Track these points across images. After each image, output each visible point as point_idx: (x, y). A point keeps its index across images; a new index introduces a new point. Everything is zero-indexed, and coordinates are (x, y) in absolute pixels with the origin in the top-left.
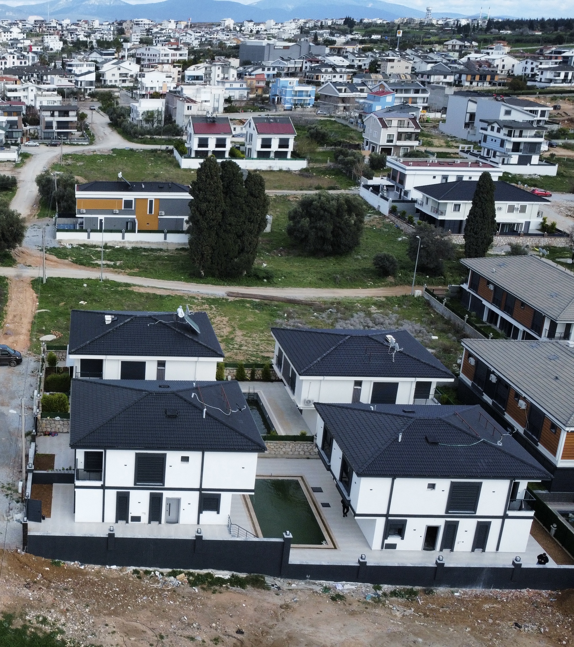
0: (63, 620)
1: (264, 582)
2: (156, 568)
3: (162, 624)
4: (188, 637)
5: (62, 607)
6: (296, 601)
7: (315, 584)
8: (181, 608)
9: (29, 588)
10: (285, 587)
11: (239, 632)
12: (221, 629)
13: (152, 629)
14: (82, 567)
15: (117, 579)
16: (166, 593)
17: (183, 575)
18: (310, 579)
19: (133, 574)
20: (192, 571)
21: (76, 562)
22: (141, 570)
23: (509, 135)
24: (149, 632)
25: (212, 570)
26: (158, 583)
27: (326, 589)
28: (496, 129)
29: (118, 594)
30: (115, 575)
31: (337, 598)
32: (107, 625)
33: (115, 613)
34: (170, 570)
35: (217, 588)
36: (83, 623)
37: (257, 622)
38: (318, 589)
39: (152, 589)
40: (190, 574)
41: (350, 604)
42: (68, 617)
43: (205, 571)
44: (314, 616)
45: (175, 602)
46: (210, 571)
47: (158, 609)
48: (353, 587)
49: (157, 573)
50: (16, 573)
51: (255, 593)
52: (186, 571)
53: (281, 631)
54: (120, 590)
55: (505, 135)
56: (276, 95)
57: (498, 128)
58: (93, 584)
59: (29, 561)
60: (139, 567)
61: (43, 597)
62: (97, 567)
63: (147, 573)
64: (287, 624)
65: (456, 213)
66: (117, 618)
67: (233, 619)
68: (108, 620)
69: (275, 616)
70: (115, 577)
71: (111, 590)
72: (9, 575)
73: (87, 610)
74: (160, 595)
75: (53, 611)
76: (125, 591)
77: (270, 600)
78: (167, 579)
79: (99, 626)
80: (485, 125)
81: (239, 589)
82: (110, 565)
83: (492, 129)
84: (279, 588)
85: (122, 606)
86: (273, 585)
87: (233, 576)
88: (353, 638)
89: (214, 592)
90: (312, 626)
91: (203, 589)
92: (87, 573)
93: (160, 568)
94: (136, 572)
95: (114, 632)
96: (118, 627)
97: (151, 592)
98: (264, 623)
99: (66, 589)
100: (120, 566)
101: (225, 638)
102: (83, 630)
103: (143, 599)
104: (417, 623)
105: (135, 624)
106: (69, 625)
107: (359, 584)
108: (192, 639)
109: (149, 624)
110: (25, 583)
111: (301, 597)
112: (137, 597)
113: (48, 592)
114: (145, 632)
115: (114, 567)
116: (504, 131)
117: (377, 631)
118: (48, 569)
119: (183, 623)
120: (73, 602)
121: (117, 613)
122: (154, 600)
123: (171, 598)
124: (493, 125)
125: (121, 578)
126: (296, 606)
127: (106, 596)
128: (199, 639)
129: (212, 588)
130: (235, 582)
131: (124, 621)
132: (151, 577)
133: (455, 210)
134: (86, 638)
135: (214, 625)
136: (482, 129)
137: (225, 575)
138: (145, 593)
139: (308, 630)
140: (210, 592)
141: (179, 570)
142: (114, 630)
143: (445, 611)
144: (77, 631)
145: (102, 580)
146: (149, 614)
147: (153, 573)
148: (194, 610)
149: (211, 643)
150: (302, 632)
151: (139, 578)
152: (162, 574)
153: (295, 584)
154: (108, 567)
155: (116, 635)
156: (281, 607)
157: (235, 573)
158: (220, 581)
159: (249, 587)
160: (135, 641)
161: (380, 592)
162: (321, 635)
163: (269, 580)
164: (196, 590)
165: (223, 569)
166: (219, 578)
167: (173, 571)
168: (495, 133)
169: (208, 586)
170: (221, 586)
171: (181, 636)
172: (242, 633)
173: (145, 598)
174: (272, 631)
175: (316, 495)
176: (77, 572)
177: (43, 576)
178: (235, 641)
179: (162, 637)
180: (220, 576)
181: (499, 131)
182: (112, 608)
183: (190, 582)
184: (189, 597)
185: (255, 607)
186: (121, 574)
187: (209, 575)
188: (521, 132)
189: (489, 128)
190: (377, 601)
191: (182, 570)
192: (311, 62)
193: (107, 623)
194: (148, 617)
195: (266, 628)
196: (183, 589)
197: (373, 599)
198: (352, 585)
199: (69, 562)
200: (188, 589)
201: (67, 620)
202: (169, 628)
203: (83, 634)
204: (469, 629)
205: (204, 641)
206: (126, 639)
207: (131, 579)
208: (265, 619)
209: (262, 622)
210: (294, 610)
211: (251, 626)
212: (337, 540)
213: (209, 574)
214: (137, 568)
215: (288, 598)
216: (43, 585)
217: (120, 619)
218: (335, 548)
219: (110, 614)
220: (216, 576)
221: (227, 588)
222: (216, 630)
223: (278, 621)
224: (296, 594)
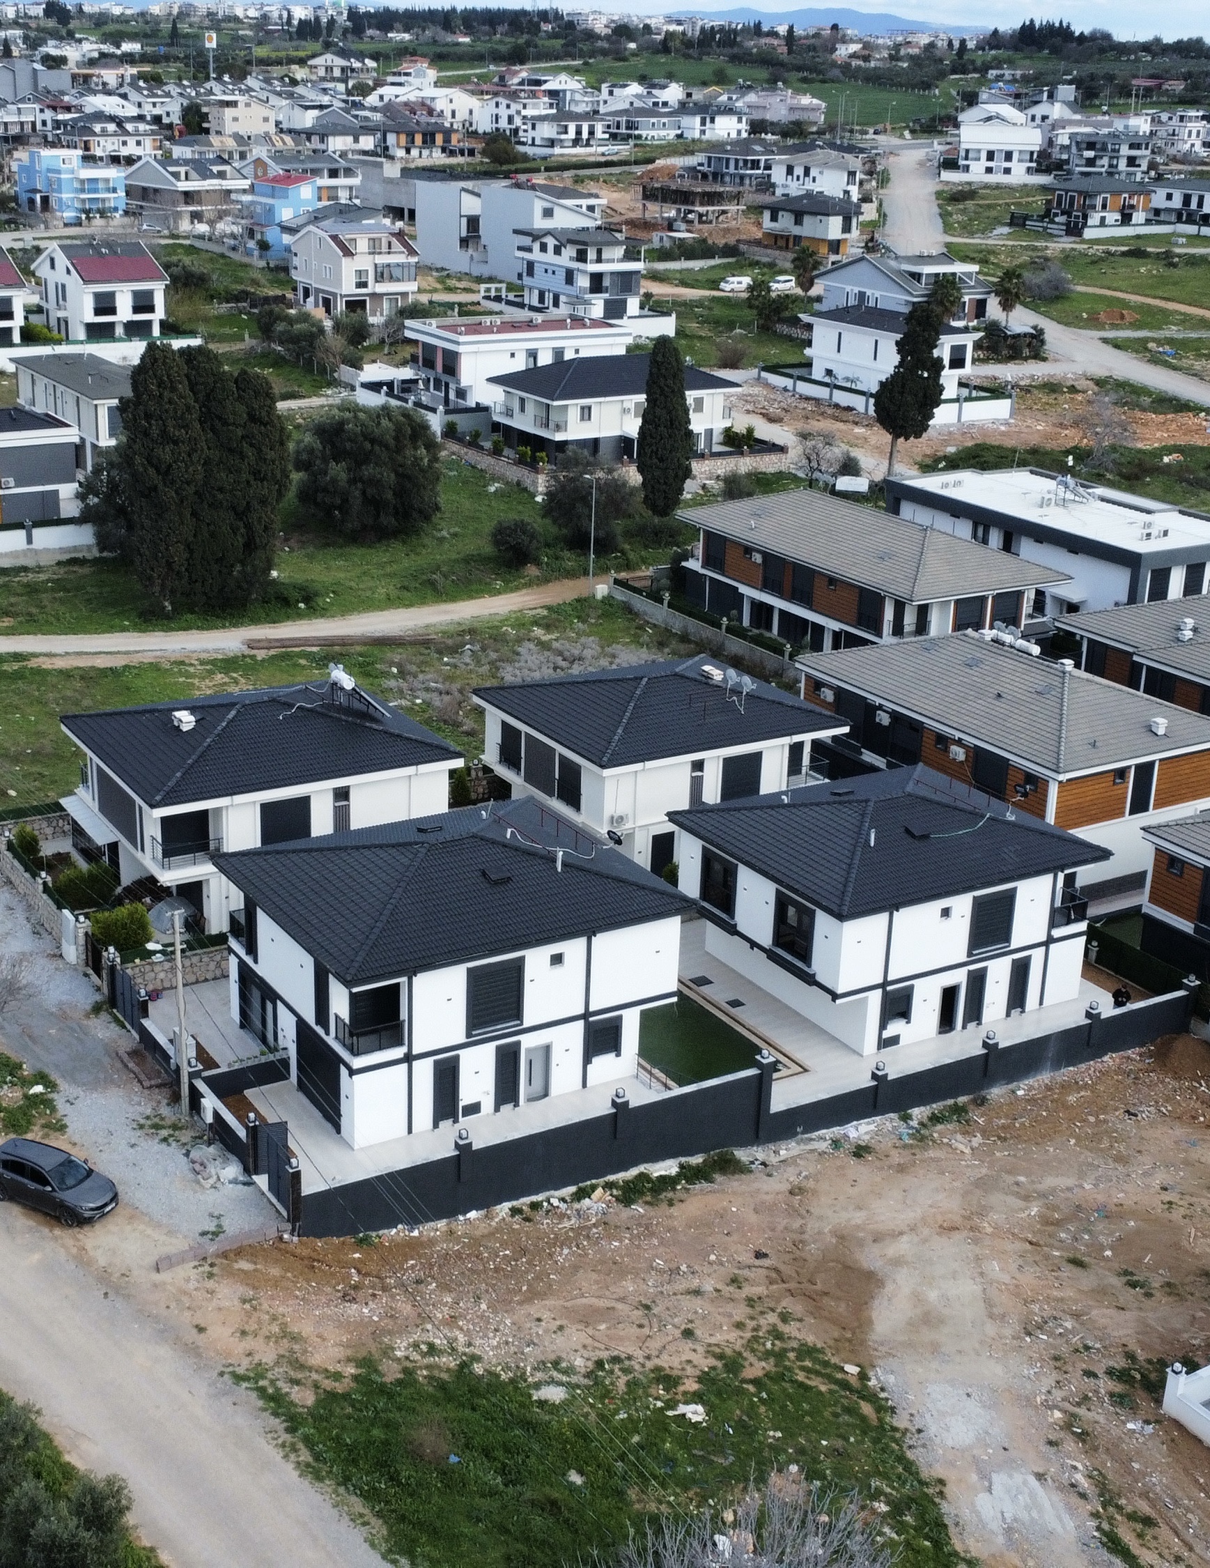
0: (462, 1338)
1: (738, 1162)
2: (548, 1194)
3: (629, 1286)
4: (689, 1292)
5: (439, 1316)
6: (806, 1177)
7: (812, 1139)
8: (638, 1247)
9: (354, 1300)
10: (773, 1160)
11: (759, 1255)
12: (728, 1261)
13: (622, 1299)
14: (416, 1233)
15: (492, 1234)
16: (595, 1230)
17: (599, 1191)
18: (803, 1133)
19: (512, 1216)
20: (611, 1178)
21: (400, 1226)
22: (524, 1204)
23: (581, 257)
24: (619, 1306)
25: (646, 1165)
26: (569, 1218)
27: (836, 1143)
28: (550, 248)
29: (516, 1260)
30: (483, 1229)
31: (860, 1151)
32: (539, 1320)
33: (533, 1295)
34: (573, 1189)
35: (670, 1195)
36: (496, 1330)
37: (773, 1230)
38: (823, 1146)
39: (566, 1233)
40: (609, 1186)
41: (887, 1156)
42: (465, 1328)
43: (633, 1172)
44: (852, 1192)
45: (621, 1241)
46: (641, 1168)
47: (602, 1262)
48: (872, 1127)
49: (555, 1202)
50: (308, 1281)
51: (735, 1184)
52: (601, 1181)
53: (819, 1233)
54: (513, 1252)
55: (571, 259)
56: (35, 191)
57: (556, 247)
58: (458, 1255)
59: (315, 1250)
60: (517, 1199)
61: (391, 1308)
62: (442, 1224)
63: (535, 1206)
64: (820, 1218)
65: (586, 424)
66: (547, 1302)
67: (735, 1237)
68: (536, 1309)
69: (793, 1212)
70: (486, 1231)
71: (498, 1256)
72: (300, 1289)
73: (484, 1306)
74: (588, 1237)
75: (429, 1327)
76: (524, 1252)
77: (765, 1187)
78: (576, 1206)
79: (528, 1325)
80: (526, 241)
81: (705, 1185)
82: (465, 1213)
83: (544, 248)
84: (763, 1164)
85: (538, 1278)
86: (752, 1163)
87: (682, 1166)
88: (931, 1206)
89: (671, 1203)
90: (859, 1208)
91: (647, 1203)
92: (432, 1242)
93: (556, 1189)
94: (515, 1211)
95: (561, 1328)
96: (561, 1318)
97: (568, 1238)
98: (786, 1228)
99: (419, 1282)
100: (482, 1209)
101: (746, 1272)
102: (507, 1343)
103: (564, 1255)
104: (998, 1154)
105: (584, 1301)
106: (478, 1342)
107: (878, 1118)
108: (697, 1292)
109: (607, 1293)
110: (340, 1294)
111: (809, 1167)
112: (551, 1255)
113: (393, 1297)
114: (613, 1308)
115: (473, 1215)
116: (570, 252)
117: (955, 1184)
118: (357, 1255)
119: (661, 1272)
120: (450, 1300)
121: (539, 1293)
122: (584, 1249)
123: (611, 1238)
124: (544, 240)
125: (498, 1229)
126: (811, 1184)
127: (496, 1270)
128: (708, 1287)
129: (662, 1196)
130: (691, 1175)
131: (561, 1302)
132: (548, 1212)
133: (582, 419)
134: (523, 1353)
135: (713, 1257)
136: (520, 248)
137: (667, 1168)
138: (562, 1240)
139: (858, 1217)
140: (664, 1206)
141: (589, 1183)
142: (558, 1323)
143: (1022, 1124)
144: (498, 1346)
145: (469, 1246)
146: (594, 1276)
147: (545, 1204)
148: (661, 1243)
149: (731, 1289)
150: (853, 1223)
151: (527, 1219)
152: (563, 1200)
153: (788, 1149)
154: (461, 1218)
155: (567, 1331)
156: (791, 1193)
157: (683, 1160)
158: (666, 1182)
159: (718, 1177)
160: (608, 1328)
161: (914, 1123)
162: (883, 1218)
163: (742, 1154)
164: (639, 1208)
165: (663, 1159)
166: (662, 1179)
167: (580, 1189)
168: (550, 257)
169: (653, 1197)
170: (674, 1189)
171: (675, 1294)
172: (765, 1256)
173: (566, 1251)
174: (806, 1237)
175: (705, 990)
176: (413, 1247)
177: (359, 1272)
178: (763, 1272)
179: (647, 1307)
180: (663, 1173)
181: (557, 251)
182: (524, 1288)
183: (618, 1199)
184: (639, 1225)
185: (752, 1206)
186: (493, 1224)
187: (643, 1177)
188: (599, 252)
189: (536, 246)
190: (921, 1138)
191: (594, 1181)
192: (54, 109)
193: (536, 1316)
194: (597, 1282)
195: (796, 1237)
196: (616, 1214)
197: (911, 1136)
198: (869, 1123)
199: (386, 1231)
200: (625, 1213)
201: (467, 1333)
202: (645, 1287)
203: (513, 1349)
204: (1073, 1141)
205: (717, 1291)
206: (590, 1331)
207: (517, 1227)
208: (782, 1222)
209: (780, 1228)
210: (815, 1192)
211: (770, 1239)
212: (797, 1056)
213: (641, 1175)
214: (515, 1203)
215: (791, 1176)
216: (373, 1287)
217: (550, 1302)
218: (806, 1070)
219: (529, 1299)
220: (656, 1175)
221: (687, 1190)
222: (722, 1264)
223: (803, 1218)
224: (797, 1165)
